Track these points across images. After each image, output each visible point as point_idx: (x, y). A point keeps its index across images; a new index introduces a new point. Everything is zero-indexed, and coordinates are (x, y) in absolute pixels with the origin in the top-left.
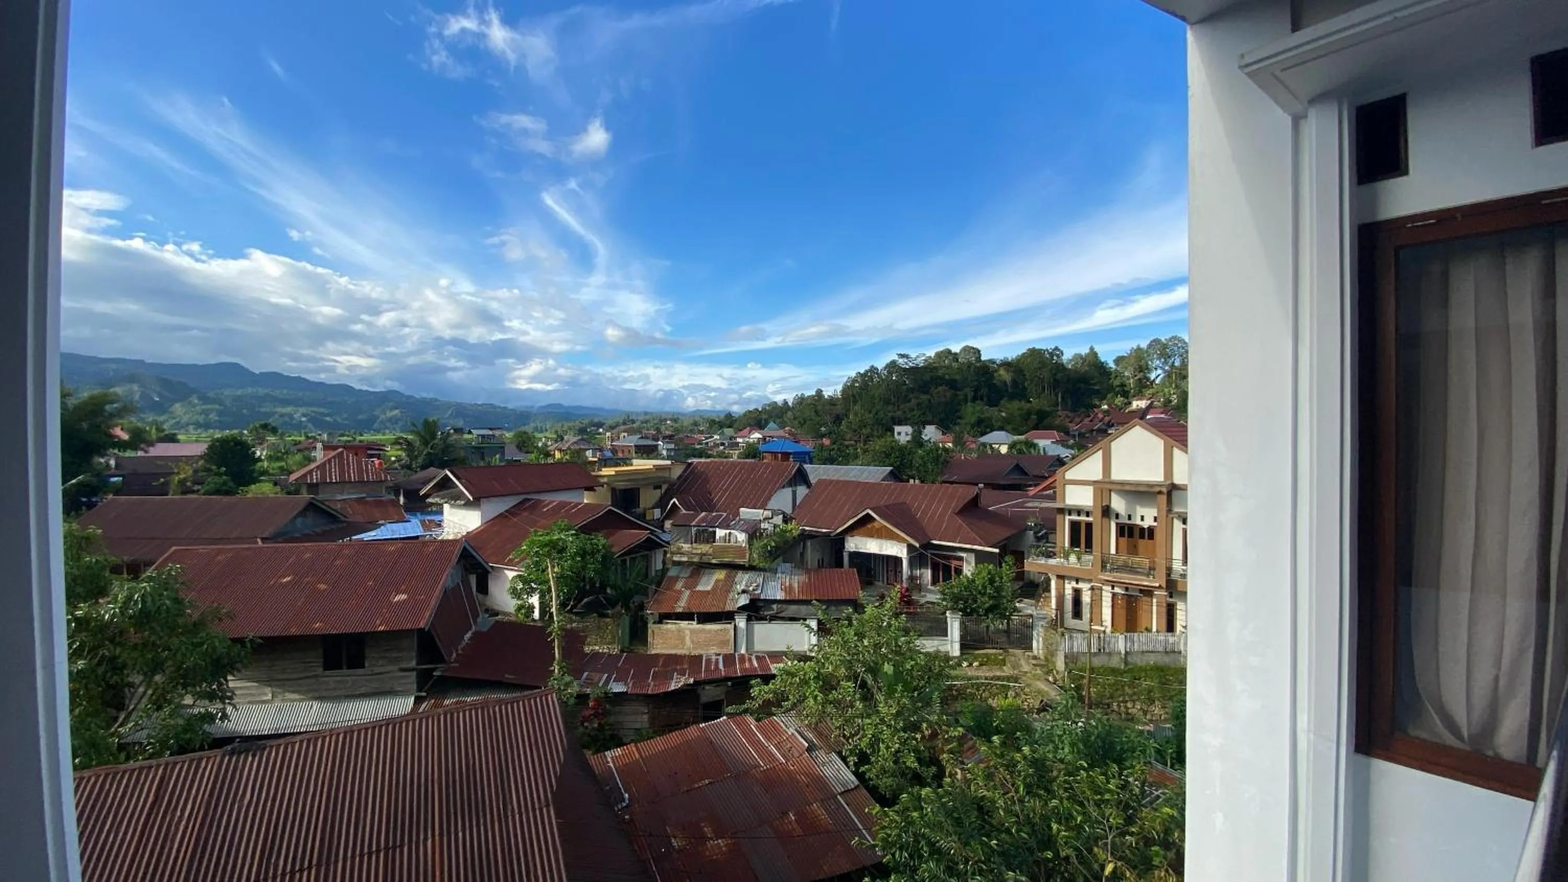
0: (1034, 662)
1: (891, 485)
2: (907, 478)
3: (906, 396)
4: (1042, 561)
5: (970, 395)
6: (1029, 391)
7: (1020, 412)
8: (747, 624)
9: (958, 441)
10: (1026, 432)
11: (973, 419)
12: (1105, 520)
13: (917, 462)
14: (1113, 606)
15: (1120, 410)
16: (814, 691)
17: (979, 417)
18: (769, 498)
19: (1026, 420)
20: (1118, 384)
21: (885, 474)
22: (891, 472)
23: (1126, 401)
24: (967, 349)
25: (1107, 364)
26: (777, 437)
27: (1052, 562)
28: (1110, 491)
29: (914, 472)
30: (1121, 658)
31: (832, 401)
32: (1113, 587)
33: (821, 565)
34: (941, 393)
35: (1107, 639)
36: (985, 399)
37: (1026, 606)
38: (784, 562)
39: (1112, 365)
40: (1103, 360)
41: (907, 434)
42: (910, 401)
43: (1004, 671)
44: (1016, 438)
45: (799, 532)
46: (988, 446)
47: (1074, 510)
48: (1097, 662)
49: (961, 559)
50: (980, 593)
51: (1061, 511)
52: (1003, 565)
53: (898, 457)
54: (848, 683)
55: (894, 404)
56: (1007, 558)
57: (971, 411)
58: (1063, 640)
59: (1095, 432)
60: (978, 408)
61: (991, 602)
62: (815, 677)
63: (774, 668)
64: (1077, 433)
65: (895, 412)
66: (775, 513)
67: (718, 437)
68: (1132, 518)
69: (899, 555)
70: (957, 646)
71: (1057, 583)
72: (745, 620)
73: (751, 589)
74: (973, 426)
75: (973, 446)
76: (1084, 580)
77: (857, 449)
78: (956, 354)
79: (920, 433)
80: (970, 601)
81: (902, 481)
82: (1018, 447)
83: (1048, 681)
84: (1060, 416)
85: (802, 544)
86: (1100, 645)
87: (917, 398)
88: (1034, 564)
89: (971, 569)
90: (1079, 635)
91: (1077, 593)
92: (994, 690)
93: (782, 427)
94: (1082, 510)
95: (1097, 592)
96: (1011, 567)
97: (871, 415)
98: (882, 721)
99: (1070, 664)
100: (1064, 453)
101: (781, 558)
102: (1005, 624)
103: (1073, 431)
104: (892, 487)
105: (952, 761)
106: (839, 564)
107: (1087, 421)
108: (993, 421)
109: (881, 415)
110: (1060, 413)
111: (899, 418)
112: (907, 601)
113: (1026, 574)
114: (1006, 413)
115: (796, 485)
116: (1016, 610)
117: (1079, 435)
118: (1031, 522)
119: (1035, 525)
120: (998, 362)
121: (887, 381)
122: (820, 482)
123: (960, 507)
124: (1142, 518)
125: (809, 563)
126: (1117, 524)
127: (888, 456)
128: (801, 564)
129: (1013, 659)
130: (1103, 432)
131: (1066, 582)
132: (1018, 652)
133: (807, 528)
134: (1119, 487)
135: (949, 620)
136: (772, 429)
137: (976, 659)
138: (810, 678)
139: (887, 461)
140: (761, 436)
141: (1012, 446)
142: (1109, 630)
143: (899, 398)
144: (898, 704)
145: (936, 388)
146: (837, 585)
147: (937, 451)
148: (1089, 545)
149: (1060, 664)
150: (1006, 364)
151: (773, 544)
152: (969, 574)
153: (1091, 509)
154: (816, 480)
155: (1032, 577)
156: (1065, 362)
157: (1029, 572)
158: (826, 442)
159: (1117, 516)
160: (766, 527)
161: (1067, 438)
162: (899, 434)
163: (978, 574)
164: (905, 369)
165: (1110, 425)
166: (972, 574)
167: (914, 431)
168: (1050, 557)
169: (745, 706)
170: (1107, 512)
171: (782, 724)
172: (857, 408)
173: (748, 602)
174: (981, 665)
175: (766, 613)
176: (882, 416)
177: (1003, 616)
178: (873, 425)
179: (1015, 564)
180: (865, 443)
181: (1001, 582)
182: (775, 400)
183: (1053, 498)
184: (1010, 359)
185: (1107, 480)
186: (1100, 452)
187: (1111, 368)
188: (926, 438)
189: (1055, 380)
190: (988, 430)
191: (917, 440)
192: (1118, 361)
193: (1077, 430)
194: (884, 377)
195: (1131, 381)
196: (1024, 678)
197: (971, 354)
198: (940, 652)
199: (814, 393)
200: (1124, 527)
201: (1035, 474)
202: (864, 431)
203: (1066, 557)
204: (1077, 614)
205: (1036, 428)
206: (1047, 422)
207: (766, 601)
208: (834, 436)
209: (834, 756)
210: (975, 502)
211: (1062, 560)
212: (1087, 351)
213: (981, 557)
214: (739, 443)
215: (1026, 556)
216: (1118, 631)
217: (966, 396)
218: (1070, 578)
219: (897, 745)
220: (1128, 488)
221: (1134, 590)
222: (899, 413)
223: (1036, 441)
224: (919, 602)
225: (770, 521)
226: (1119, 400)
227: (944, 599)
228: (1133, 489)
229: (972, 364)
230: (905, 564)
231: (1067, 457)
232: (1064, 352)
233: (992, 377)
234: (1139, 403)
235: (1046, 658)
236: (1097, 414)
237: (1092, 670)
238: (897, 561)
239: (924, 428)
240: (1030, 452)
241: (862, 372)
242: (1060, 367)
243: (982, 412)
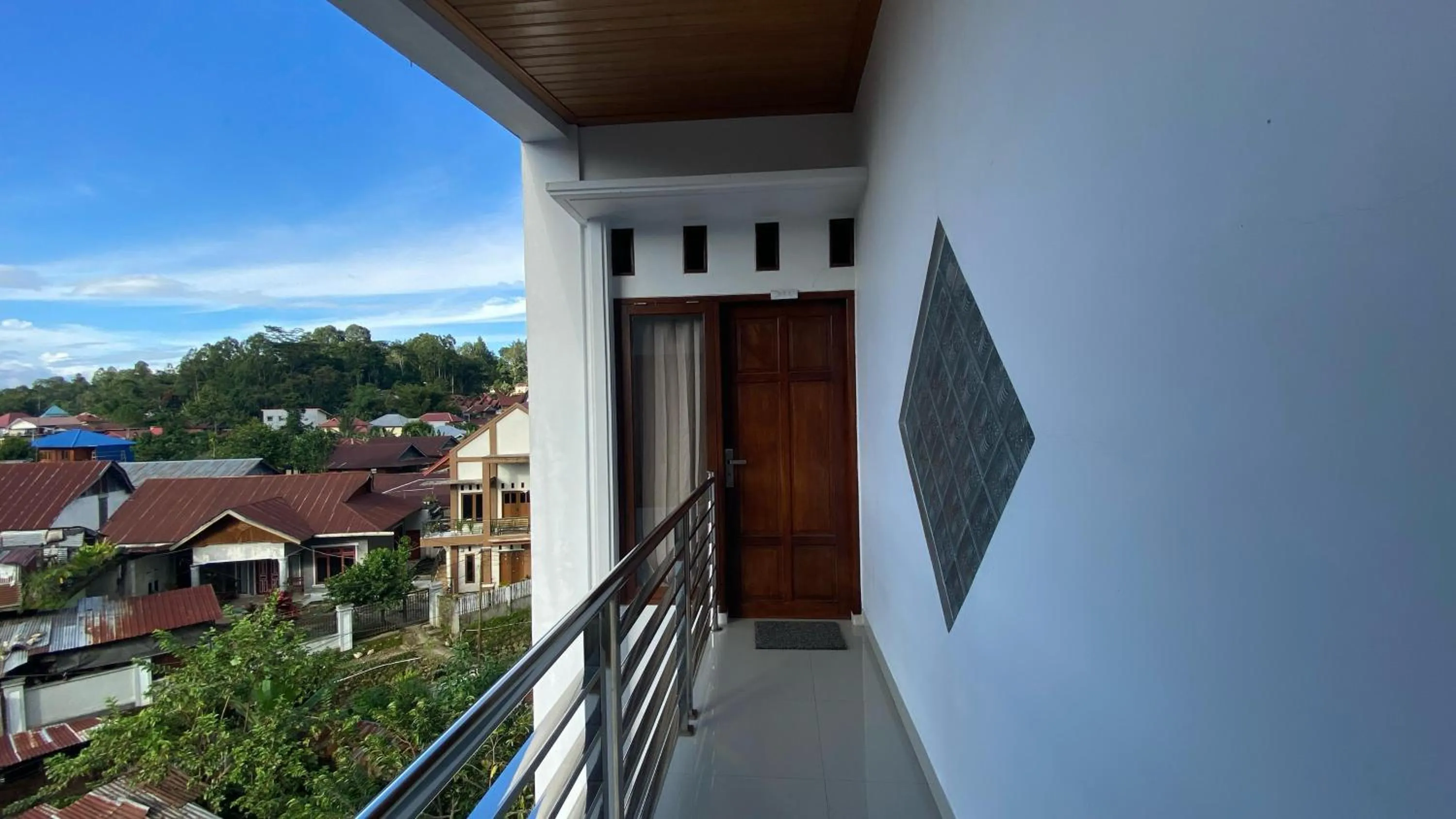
0: (430, 632)
1: (261, 478)
2: (282, 469)
3: (278, 376)
4: (438, 536)
5: (359, 376)
6: (422, 374)
7: (414, 395)
8: (25, 693)
9: (347, 426)
10: (422, 415)
11: (364, 402)
12: (493, 490)
13: (295, 449)
14: (500, 564)
15: (506, 394)
16: (157, 740)
17: (368, 400)
18: (56, 512)
19: (420, 403)
20: (504, 371)
21: (253, 466)
22: (261, 463)
23: (510, 386)
24: (353, 328)
25: (493, 354)
26: (63, 427)
27: (446, 535)
28: (497, 465)
29: (292, 462)
30: (507, 607)
31: (164, 379)
32: (500, 548)
33: (153, 588)
34: (325, 373)
35: (496, 594)
36: (376, 381)
37: (422, 583)
38: (88, 596)
39: (497, 355)
40: (490, 350)
41: (280, 419)
42: (284, 381)
43: (401, 650)
44: (410, 420)
45: (114, 553)
46: (381, 430)
47: (466, 484)
48: (487, 616)
49: (352, 549)
50: (374, 578)
51: (454, 487)
52: (399, 546)
53: (268, 446)
54: (208, 716)
55: (261, 384)
56: (402, 539)
57: (361, 394)
58: (457, 605)
59: (484, 414)
60: (369, 390)
61: (386, 585)
62: (157, 723)
63: (82, 736)
64: (469, 415)
65: (264, 393)
66: (68, 531)
68: (515, 486)
69: (274, 558)
70: (348, 638)
71: (451, 554)
72: (22, 687)
73: (30, 642)
74: (363, 410)
75: (364, 430)
76: (475, 546)
77: (207, 439)
78: (340, 332)
79: (299, 418)
80: (363, 590)
81: (276, 473)
82: (413, 429)
83: (444, 646)
84: (454, 399)
85: (120, 566)
86: (490, 600)
87: (294, 378)
88: (429, 541)
89: (364, 557)
90: (472, 596)
91: (470, 560)
92: (391, 671)
93: (74, 411)
94: (474, 484)
95: (486, 554)
96: (406, 547)
97: (227, 397)
98: (259, 742)
99: (464, 625)
100: (457, 433)
101: (83, 592)
102: (402, 605)
103: (466, 413)
104: (263, 480)
105: (347, 752)
106: (184, 581)
107: (477, 404)
108: (385, 403)
109: (243, 396)
110: (453, 397)
111: (269, 400)
112: (285, 607)
113: (422, 551)
114: (399, 396)
115: (105, 491)
116: (412, 587)
117: (471, 416)
118: (427, 501)
119: (431, 503)
120: (389, 344)
121: (250, 358)
122: (149, 484)
123: (350, 495)
124: (523, 485)
125: (134, 591)
126: (503, 492)
127: (256, 445)
128: (120, 592)
129: (410, 635)
130: (492, 413)
131: (460, 550)
132: (415, 627)
133: (127, 546)
134: (504, 461)
135: (339, 615)
136: (54, 415)
137: (370, 648)
138: (149, 727)
139: (254, 451)
140: (33, 426)
141: (406, 429)
142: (498, 584)
143: (267, 378)
144: (279, 716)
145: (318, 368)
146: (182, 609)
147: (322, 437)
148: (480, 514)
149: (455, 627)
150: (399, 348)
151: (69, 574)
152: (361, 562)
153: (481, 482)
154: (143, 480)
155: (427, 553)
156: (456, 349)
157: (425, 548)
158: (156, 431)
159: (503, 486)
160: (53, 553)
161: (460, 419)
162: (270, 418)
163: (372, 560)
164: (276, 345)
165: (497, 407)
166: (365, 562)
167: (290, 415)
168: (446, 530)
169: (39, 795)
170: (494, 483)
171: (105, 798)
172: (206, 387)
173: (25, 661)
174: (376, 651)
175: (59, 670)
176: (245, 398)
177: (399, 596)
178: (232, 409)
179: (411, 544)
180: (220, 430)
181: (397, 563)
182: (59, 374)
183: (447, 476)
184: (402, 343)
185: (493, 456)
186: (488, 431)
187: (497, 357)
188: (306, 423)
189: (448, 365)
190: (380, 413)
191: (295, 426)
192: (503, 351)
193: (468, 412)
194: (246, 352)
195: (514, 369)
196: (421, 651)
197: (359, 335)
198: (331, 650)
199: (133, 367)
200: (508, 495)
201: (430, 454)
202: (218, 416)
203: (460, 528)
204: (470, 578)
205: (430, 410)
206: (440, 405)
207: (58, 653)
208: (170, 424)
209: (192, 807)
210: (367, 488)
211: (456, 532)
212: (476, 341)
213: (373, 543)
215: (421, 533)
216: (505, 584)
217: (354, 377)
218: (463, 547)
219: (279, 761)
220: (511, 461)
221: (517, 546)
222: (268, 395)
223: (431, 423)
224: (301, 605)
225: (61, 544)
226: (505, 386)
227: (332, 595)
228: (515, 461)
229: (361, 344)
230: (282, 566)
231: (460, 437)
232: (456, 340)
233: (384, 360)
234: (520, 388)
235: (442, 625)
236: (486, 398)
237: (484, 624)
238: (271, 565)
239: (304, 411)
240: (425, 435)
241: (213, 343)
242: (452, 353)
243: (373, 393)
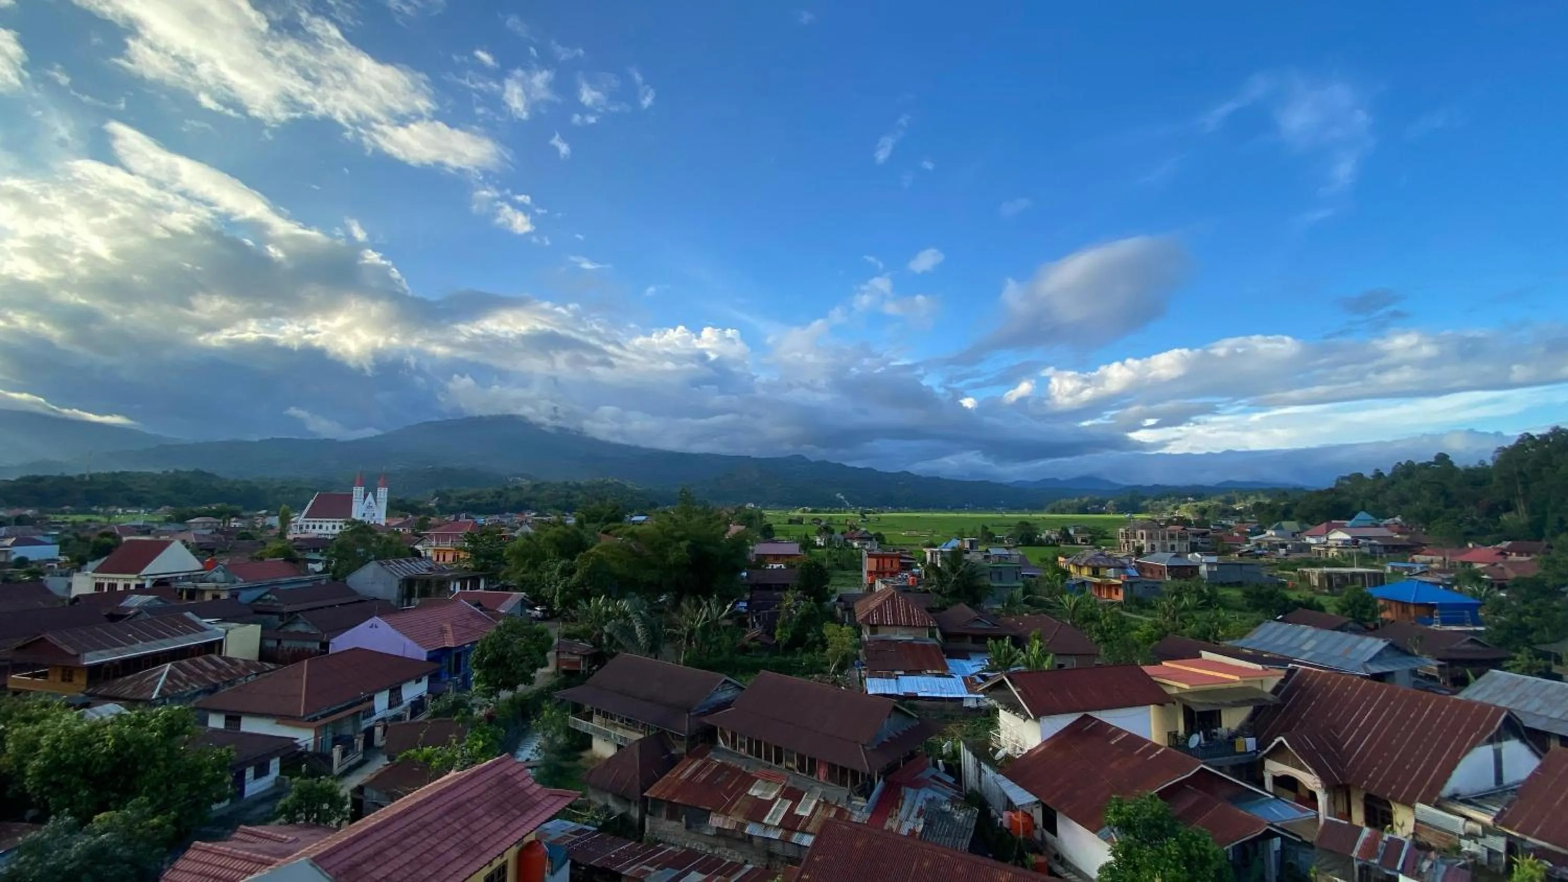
66: (1488, 830)
67: (1274, 534)
115: (1500, 741)
140: (1348, 537)
214: (1310, 545)
